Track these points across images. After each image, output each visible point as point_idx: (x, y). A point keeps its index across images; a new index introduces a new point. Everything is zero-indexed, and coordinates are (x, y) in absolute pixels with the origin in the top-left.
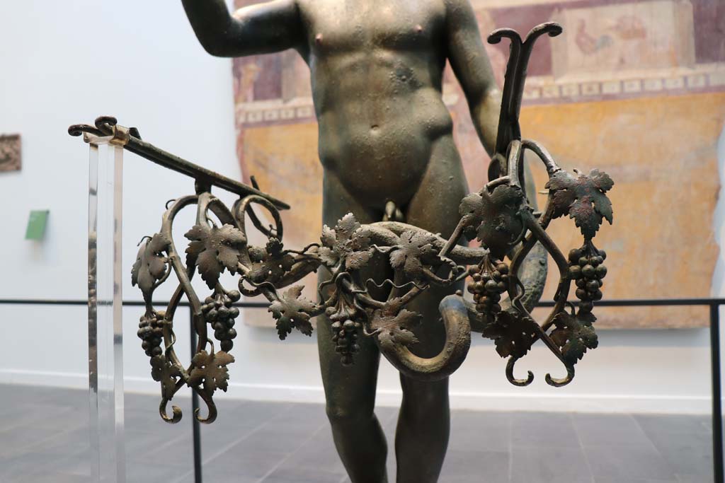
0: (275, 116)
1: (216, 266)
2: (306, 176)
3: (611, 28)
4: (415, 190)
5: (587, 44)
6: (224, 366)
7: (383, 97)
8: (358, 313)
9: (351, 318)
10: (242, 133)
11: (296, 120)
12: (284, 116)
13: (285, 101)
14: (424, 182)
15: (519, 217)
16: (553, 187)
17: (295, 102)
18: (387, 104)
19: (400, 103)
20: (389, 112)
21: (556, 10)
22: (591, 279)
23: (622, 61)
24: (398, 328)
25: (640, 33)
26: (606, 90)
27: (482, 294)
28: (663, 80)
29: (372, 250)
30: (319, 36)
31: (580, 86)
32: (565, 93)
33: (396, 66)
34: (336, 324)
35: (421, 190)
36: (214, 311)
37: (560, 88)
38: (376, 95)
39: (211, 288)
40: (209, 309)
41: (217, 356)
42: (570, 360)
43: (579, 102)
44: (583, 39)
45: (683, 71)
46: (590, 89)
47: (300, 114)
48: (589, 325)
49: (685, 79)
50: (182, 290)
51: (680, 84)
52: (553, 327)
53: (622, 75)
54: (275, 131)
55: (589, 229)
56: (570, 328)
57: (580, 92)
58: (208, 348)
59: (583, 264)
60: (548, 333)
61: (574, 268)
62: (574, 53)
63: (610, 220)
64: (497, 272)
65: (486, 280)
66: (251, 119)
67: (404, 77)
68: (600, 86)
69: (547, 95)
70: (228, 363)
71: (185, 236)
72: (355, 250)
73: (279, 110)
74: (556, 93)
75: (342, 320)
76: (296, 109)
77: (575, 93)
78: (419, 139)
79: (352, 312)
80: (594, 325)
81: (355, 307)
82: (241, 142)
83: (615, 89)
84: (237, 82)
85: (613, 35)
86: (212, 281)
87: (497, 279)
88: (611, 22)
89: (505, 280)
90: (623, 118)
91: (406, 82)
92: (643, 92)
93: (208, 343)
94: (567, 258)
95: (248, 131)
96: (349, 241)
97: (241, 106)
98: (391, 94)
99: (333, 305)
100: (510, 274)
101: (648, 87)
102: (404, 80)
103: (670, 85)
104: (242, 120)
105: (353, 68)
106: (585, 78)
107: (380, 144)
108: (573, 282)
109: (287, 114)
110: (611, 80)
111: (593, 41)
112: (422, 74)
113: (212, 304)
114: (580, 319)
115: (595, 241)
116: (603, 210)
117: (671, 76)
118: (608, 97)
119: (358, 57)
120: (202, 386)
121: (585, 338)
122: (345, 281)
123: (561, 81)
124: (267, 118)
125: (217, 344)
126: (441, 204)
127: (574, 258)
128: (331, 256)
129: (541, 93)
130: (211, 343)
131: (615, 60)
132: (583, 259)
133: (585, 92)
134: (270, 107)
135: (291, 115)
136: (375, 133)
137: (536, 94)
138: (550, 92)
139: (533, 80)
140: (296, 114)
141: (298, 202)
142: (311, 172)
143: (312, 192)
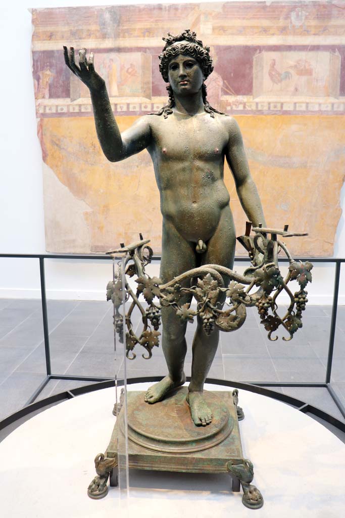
0: (65, 110)
1: (152, 295)
2: (88, 153)
3: (291, 67)
4: (213, 235)
5: (276, 76)
6: (157, 336)
7: (199, 187)
8: (214, 316)
9: (211, 318)
10: (41, 120)
11: (80, 114)
12: (71, 110)
13: (73, 100)
14: (217, 230)
15: (278, 280)
16: (291, 269)
17: (79, 101)
18: (201, 191)
19: (207, 190)
20: (202, 195)
21: (258, 51)
22: (302, 304)
23: (296, 90)
24: (229, 321)
25: (309, 72)
26: (285, 108)
27: (262, 309)
28: (320, 104)
29: (218, 289)
30: (164, 149)
31: (269, 104)
32: (260, 108)
33: (206, 171)
34: (206, 321)
35: (216, 234)
36: (152, 315)
37: (257, 104)
38: (195, 185)
39: (149, 304)
40: (150, 314)
41: (153, 333)
42: (292, 332)
43: (268, 114)
44: (273, 73)
45: (332, 100)
46: (275, 107)
47: (83, 110)
48: (300, 319)
49: (333, 105)
50: (135, 303)
51: (329, 108)
52: (287, 320)
53: (296, 99)
54: (65, 120)
55: (303, 285)
56: (293, 321)
57: (269, 108)
58: (148, 329)
59: (300, 298)
60: (284, 322)
61: (296, 299)
62: (267, 82)
63: (311, 282)
64: (268, 301)
65: (264, 304)
66: (48, 111)
67: (209, 176)
68: (282, 104)
69: (248, 108)
70: (158, 335)
71: (135, 281)
72: (212, 290)
73: (68, 106)
74: (254, 108)
75: (208, 319)
76: (80, 106)
77: (266, 108)
78: (216, 209)
79: (211, 315)
80: (301, 319)
81: (212, 314)
82: (41, 126)
83: (291, 108)
84: (36, 82)
85: (292, 72)
86: (149, 301)
87: (268, 303)
88: (292, 63)
89: (271, 304)
90: (294, 127)
91: (210, 179)
92: (307, 111)
93: (148, 327)
94: (294, 295)
95: (46, 120)
96: (210, 286)
97: (40, 101)
98: (203, 185)
99: (203, 312)
100: (272, 301)
101: (310, 108)
102: (209, 178)
103: (323, 108)
104: (41, 111)
105: (184, 170)
106: (273, 99)
107: (197, 212)
108: (295, 304)
109: (74, 109)
110: (288, 101)
111: (279, 74)
112: (217, 173)
113: (150, 311)
114: (297, 317)
115: (305, 290)
116: (309, 278)
117: (325, 102)
118: (286, 113)
119: (186, 164)
120: (146, 345)
121: (298, 325)
122: (208, 303)
123: (257, 100)
124: (59, 111)
125: (152, 327)
126: (225, 241)
127: (297, 295)
128: (202, 292)
129: (244, 107)
130: (150, 327)
131: (292, 89)
132: (300, 296)
133: (272, 108)
134: (62, 103)
135: (77, 110)
136: (195, 205)
137: (241, 107)
138: (250, 106)
139: (240, 98)
140: (80, 110)
141: (82, 171)
142: (91, 150)
143: (92, 165)
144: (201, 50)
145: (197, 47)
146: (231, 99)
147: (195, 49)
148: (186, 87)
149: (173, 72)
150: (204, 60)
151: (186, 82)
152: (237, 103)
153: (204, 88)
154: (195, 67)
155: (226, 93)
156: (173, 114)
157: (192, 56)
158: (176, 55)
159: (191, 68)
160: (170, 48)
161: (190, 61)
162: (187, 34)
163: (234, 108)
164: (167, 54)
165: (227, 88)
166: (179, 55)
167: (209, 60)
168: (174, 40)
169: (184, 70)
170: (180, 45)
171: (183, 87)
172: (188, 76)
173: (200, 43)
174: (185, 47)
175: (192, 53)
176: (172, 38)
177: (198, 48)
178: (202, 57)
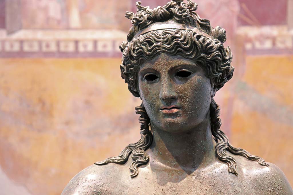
2: (33, 113)
11: (22, 54)
12: (8, 49)
13: (10, 33)
47: (26, 48)
69: (279, 45)
73: (3, 41)
76: (21, 42)
109: (12, 46)
129: (274, 44)
135: (16, 48)
137: (268, 45)
138: (283, 42)
139: (267, 30)
140: (22, 47)
141: (23, 140)
142: (38, 109)
143: (39, 131)
144: (208, 41)
145: (199, 37)
146: (252, 32)
147: (194, 44)
148: (176, 120)
149: (148, 86)
150: (214, 61)
151: (175, 110)
152: (262, 38)
153: (213, 110)
154: (196, 78)
155: (244, 23)
156: (149, 165)
157: (187, 57)
158: (155, 54)
159: (187, 80)
160: (141, 38)
161: (185, 66)
162: (177, 7)
163: (258, 45)
164: (134, 50)
165: (246, 15)
166: (159, 54)
167: (224, 60)
168: (149, 19)
169: (170, 86)
170: (161, 32)
171: (170, 119)
172: (180, 97)
173: (205, 26)
174: (174, 38)
175: (188, 50)
176: (146, 16)
177: (201, 39)
178: (209, 57)
